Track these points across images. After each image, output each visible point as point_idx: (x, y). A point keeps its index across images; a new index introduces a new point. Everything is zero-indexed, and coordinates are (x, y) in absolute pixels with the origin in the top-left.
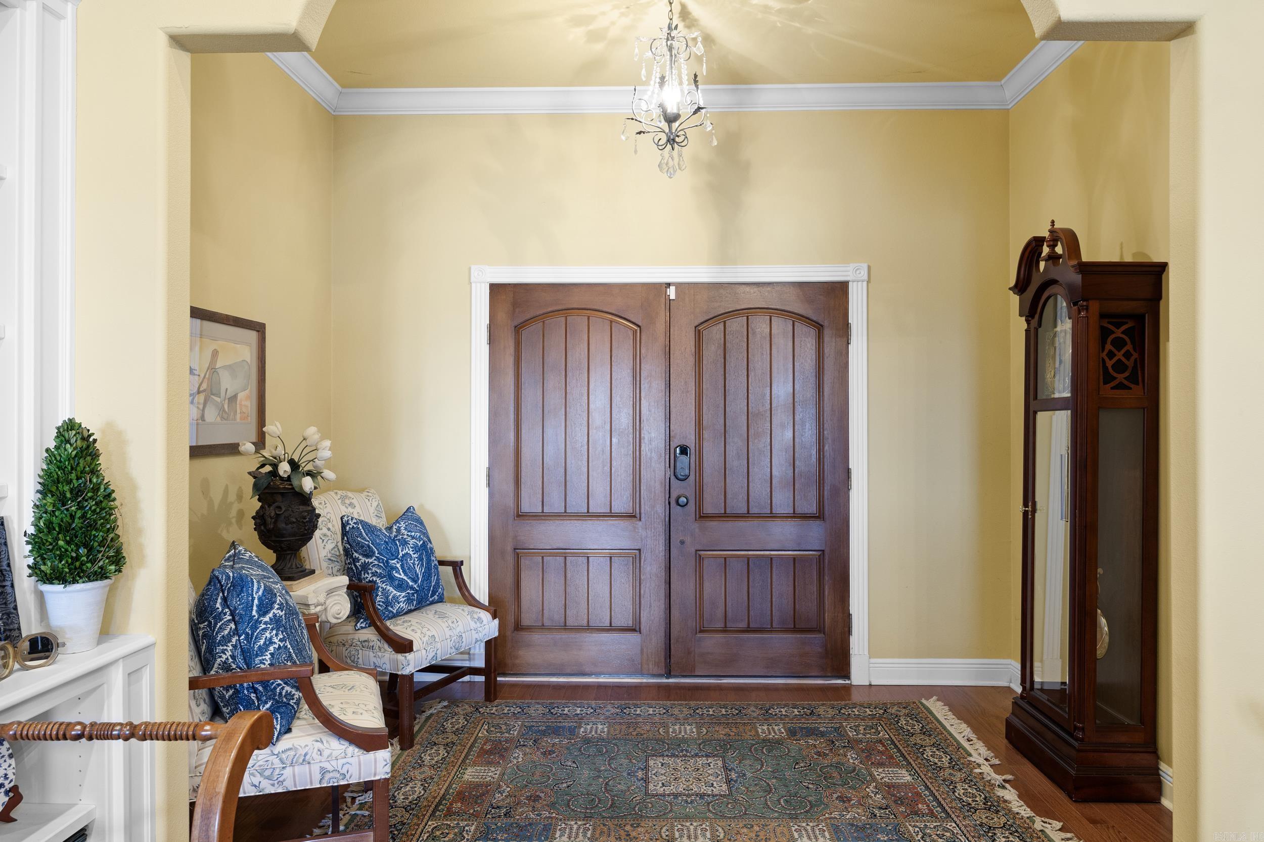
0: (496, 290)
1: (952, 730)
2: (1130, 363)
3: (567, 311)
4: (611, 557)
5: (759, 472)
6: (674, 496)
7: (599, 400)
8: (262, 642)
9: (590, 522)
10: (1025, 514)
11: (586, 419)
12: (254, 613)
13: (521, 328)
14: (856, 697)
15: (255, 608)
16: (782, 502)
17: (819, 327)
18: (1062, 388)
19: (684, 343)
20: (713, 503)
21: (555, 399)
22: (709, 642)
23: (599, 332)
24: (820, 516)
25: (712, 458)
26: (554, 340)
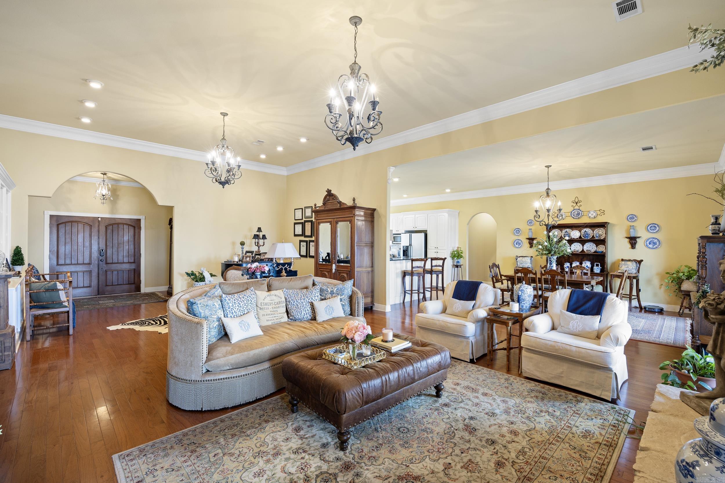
0: (51, 216)
3: (72, 222)
4: (84, 272)
5: (121, 255)
6: (100, 260)
7: (80, 240)
9: (78, 265)
13: (59, 225)
14: (142, 294)
16: (126, 260)
17: (134, 227)
19: (103, 229)
20: (109, 261)
21: (68, 240)
22: (109, 288)
23: (81, 226)
24: (134, 262)
25: (109, 252)
26: (68, 228)
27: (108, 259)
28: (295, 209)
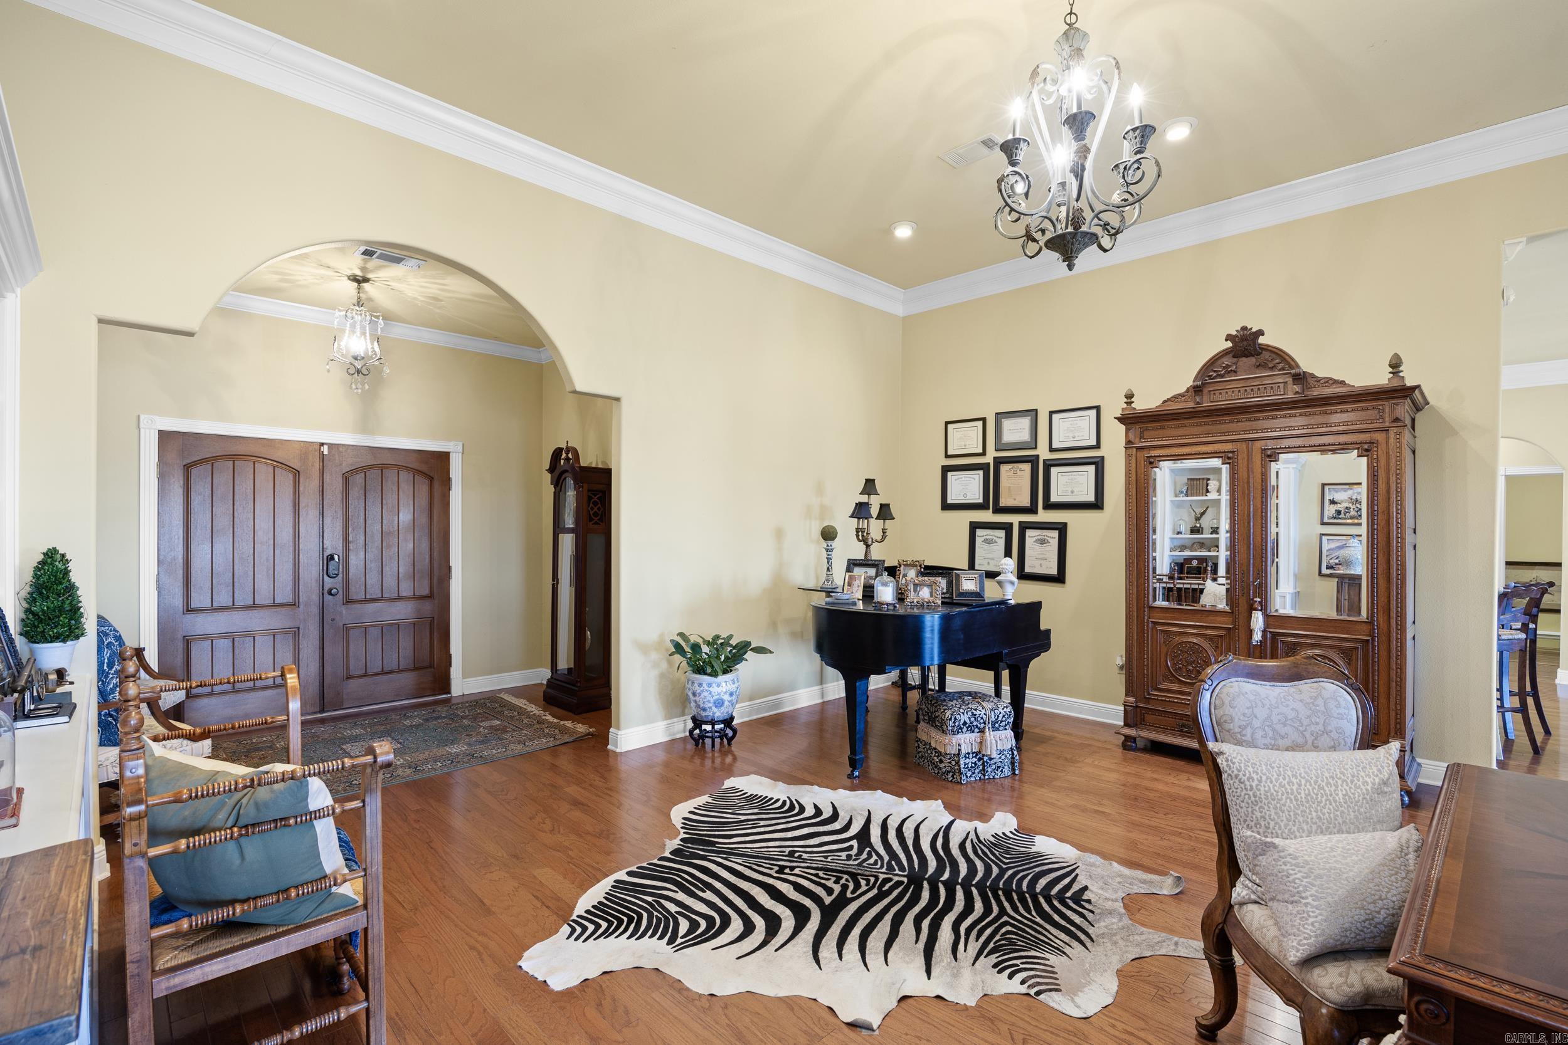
0: (165, 437)
1: (516, 703)
2: (600, 513)
3: (234, 457)
4: (274, 635)
5: (390, 570)
6: (326, 589)
7: (264, 524)
8: (111, 686)
9: (256, 611)
10: (553, 585)
11: (252, 536)
12: (105, 668)
13: (190, 467)
14: (454, 701)
15: (105, 665)
16: (406, 590)
17: (431, 479)
18: (569, 523)
19: (334, 484)
20: (357, 593)
21: (223, 521)
22: (353, 684)
23: (264, 472)
24: (431, 597)
25: (356, 561)
26: (223, 478)
27: (352, 589)
28: (947, 423)
